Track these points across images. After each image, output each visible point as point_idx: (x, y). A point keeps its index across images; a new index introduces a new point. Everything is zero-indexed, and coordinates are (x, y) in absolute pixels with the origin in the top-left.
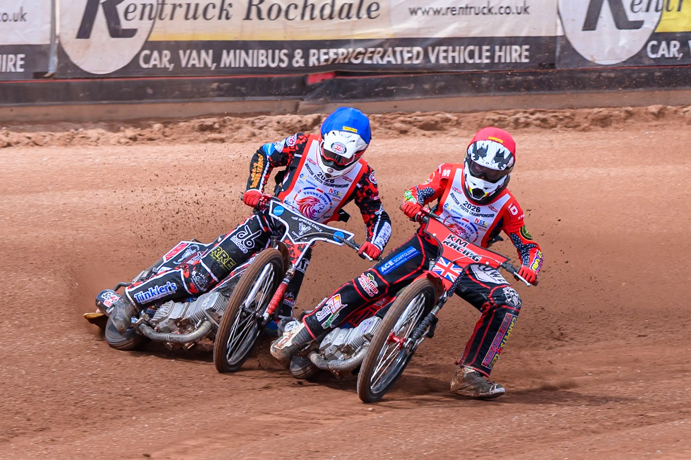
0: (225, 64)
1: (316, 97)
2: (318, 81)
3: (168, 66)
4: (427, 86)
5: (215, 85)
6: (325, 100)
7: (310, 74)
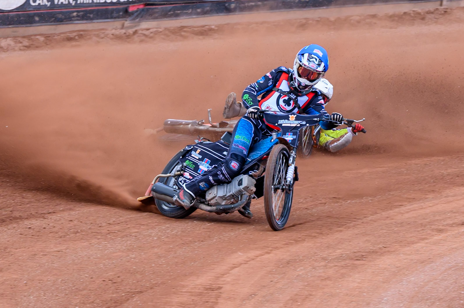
0: (80, 1)
1: (134, 19)
2: (135, 9)
3: (47, 3)
4: (199, 10)
5: (75, 14)
6: (140, 20)
7: (130, 5)
